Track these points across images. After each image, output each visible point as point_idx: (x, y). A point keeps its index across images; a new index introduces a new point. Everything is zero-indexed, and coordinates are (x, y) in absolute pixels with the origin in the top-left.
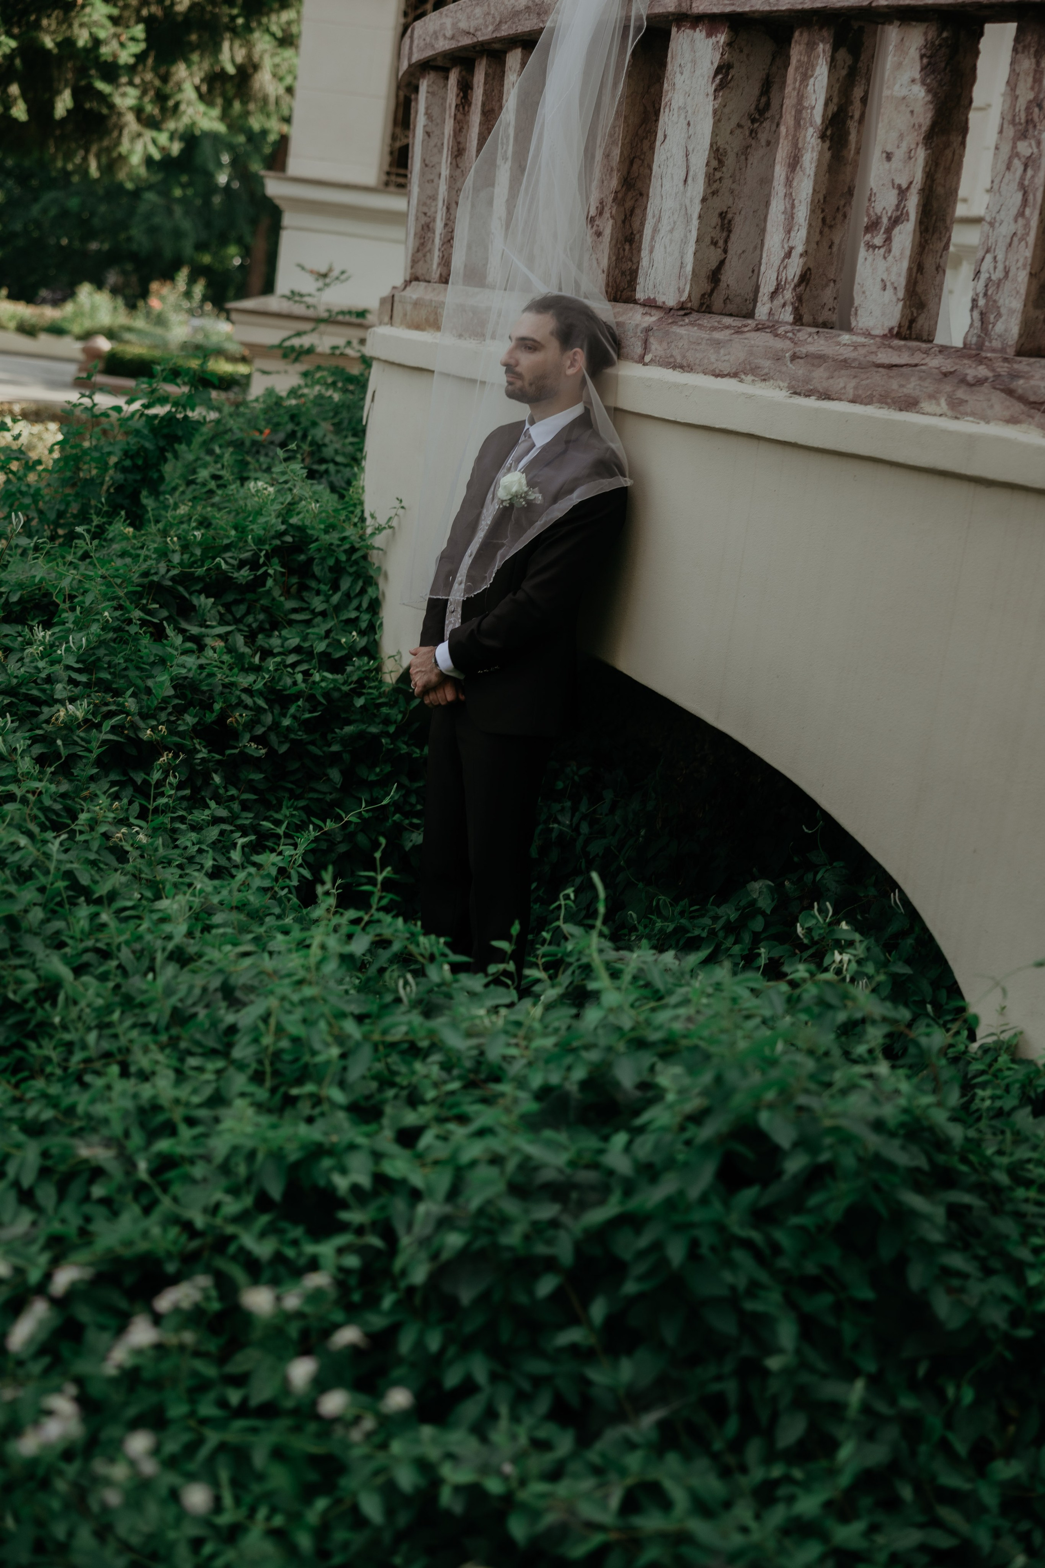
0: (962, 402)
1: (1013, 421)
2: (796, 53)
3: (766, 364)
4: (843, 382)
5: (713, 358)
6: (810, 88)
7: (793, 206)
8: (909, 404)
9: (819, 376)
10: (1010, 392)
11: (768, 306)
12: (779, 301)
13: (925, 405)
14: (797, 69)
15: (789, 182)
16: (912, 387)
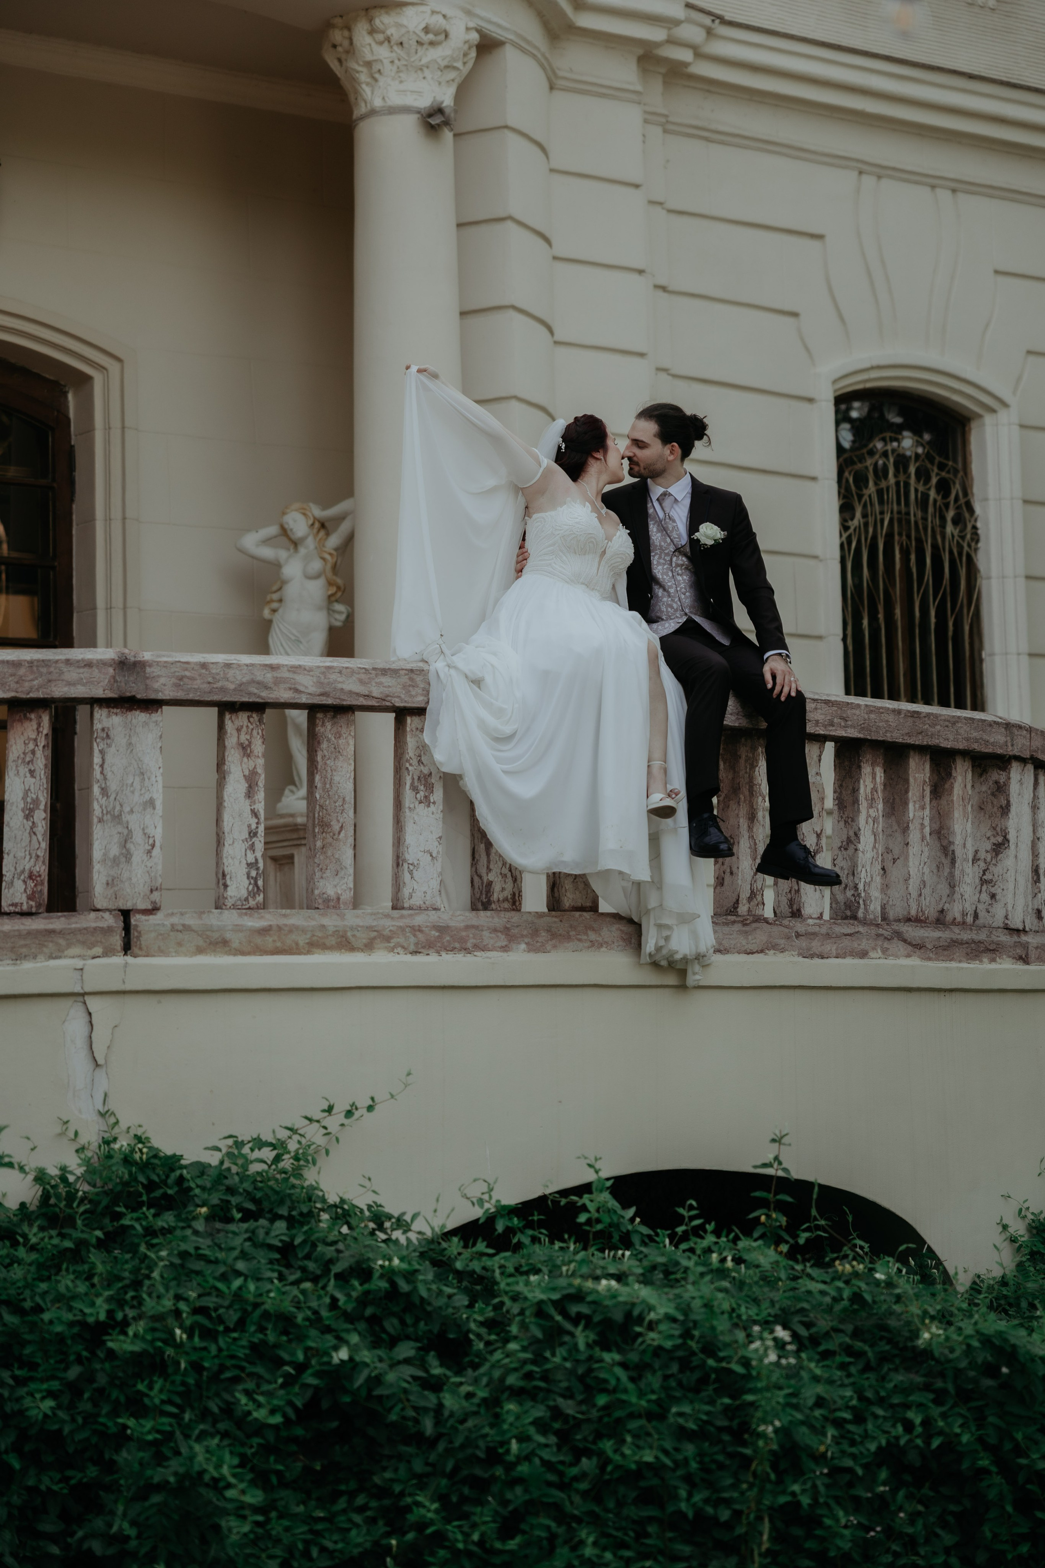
0: (887, 949)
1: (908, 956)
2: (743, 752)
3: (782, 942)
4: (830, 947)
5: (744, 942)
6: (757, 773)
7: (755, 844)
8: (863, 954)
9: (816, 946)
10: (905, 941)
11: (747, 906)
12: (755, 902)
13: (872, 954)
14: (746, 761)
15: (750, 829)
16: (864, 944)
